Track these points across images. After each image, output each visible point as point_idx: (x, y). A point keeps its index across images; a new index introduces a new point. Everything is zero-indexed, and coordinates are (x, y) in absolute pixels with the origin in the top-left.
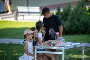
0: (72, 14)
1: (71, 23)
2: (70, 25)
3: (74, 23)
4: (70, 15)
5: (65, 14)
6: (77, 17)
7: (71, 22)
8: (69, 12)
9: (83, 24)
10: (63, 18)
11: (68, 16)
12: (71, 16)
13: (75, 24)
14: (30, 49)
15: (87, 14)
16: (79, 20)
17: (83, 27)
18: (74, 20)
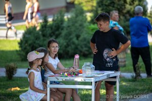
0: (69, 27)
1: (67, 41)
2: (65, 44)
3: (71, 41)
4: (65, 29)
5: (55, 26)
6: (75, 31)
7: (67, 39)
8: (62, 24)
9: (85, 43)
10: (53, 33)
11: (60, 30)
12: (67, 29)
13: (74, 43)
14: (37, 83)
15: (89, 26)
16: (78, 37)
17: (85, 47)
18: (71, 37)
